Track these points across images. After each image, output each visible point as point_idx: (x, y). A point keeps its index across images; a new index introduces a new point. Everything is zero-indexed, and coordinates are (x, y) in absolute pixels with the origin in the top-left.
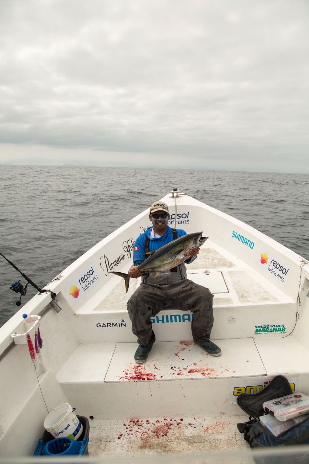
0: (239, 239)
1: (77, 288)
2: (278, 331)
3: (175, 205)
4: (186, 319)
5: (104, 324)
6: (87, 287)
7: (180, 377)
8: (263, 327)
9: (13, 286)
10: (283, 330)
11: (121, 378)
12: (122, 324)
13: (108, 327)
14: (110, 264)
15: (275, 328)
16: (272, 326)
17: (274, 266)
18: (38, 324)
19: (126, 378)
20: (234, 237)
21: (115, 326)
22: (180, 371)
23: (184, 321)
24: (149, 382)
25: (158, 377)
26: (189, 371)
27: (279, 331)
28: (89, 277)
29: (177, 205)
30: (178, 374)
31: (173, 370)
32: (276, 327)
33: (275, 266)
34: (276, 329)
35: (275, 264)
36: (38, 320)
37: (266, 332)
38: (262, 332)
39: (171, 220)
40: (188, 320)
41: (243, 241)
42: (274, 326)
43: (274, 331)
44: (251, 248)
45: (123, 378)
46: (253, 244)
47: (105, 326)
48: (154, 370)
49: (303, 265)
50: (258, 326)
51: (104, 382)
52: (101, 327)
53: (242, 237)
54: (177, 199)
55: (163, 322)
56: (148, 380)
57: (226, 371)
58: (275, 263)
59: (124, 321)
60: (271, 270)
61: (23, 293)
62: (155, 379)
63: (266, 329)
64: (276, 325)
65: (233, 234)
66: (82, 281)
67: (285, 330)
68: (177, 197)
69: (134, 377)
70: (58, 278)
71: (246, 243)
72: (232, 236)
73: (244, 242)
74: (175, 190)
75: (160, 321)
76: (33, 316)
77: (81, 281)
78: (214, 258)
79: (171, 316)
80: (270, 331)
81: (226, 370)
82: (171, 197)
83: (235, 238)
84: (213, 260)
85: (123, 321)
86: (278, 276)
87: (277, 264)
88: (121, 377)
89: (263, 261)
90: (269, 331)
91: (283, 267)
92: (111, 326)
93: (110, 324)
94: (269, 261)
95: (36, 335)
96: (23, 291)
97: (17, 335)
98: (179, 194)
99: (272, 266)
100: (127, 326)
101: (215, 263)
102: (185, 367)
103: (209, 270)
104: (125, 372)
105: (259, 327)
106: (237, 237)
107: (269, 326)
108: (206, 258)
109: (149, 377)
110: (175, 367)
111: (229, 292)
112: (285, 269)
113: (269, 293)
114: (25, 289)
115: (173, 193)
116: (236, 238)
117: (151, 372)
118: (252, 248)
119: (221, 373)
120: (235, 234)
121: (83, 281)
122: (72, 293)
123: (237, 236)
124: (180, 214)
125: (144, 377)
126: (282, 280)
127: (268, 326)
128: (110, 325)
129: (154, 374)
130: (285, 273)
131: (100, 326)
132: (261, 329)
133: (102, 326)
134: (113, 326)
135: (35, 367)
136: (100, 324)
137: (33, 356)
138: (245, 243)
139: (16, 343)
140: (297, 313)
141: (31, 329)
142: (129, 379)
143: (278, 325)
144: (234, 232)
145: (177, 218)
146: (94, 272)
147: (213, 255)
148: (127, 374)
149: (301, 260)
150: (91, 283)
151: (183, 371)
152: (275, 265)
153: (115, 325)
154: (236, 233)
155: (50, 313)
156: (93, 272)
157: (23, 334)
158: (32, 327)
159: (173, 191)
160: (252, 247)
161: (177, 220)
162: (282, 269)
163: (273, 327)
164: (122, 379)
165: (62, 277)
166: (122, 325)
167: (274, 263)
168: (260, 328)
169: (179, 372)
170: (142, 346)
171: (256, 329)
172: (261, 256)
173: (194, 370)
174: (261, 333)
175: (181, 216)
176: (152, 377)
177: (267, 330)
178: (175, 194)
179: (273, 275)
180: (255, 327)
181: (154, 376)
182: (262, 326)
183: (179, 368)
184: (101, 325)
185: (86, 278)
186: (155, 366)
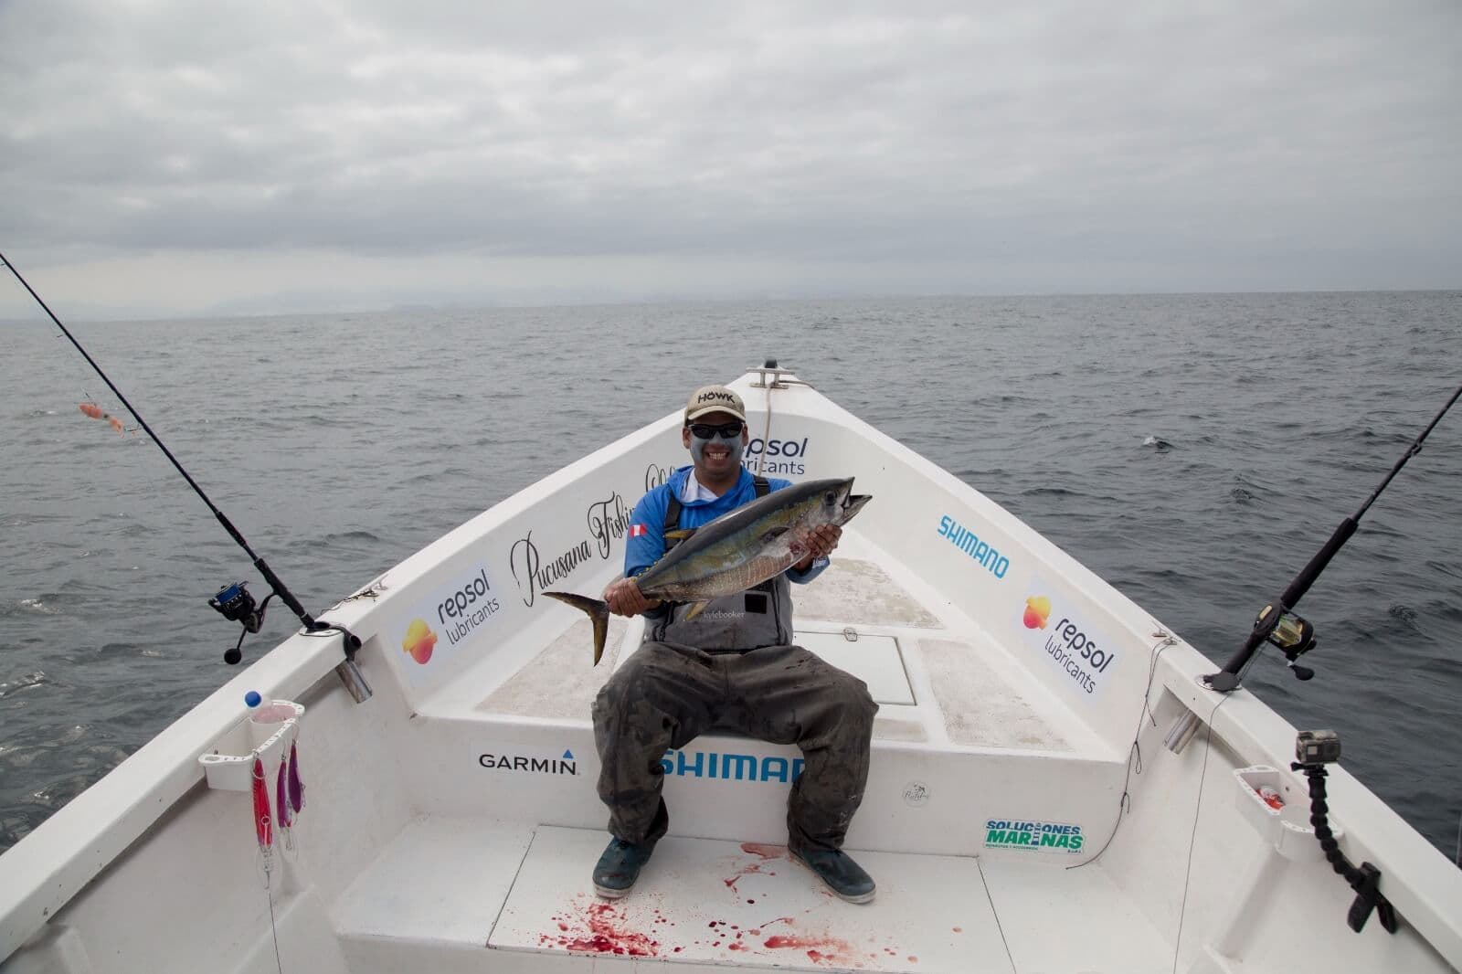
0: (962, 542)
1: (429, 632)
2: (1057, 845)
3: (766, 410)
4: (773, 774)
5: (504, 758)
6: (461, 632)
7: (736, 956)
8: (1012, 826)
9: (220, 596)
10: (1075, 844)
11: (543, 940)
12: (563, 764)
13: (516, 768)
14: (542, 567)
15: (1050, 834)
16: (1043, 825)
17: (1068, 640)
18: (295, 730)
19: (562, 943)
20: (944, 534)
21: (540, 768)
22: (739, 936)
23: (764, 778)
24: (634, 963)
25: (665, 950)
26: (766, 940)
27: (1061, 846)
28: (471, 601)
29: (774, 410)
30: (733, 947)
31: (717, 931)
32: (1054, 832)
33: (1071, 640)
34: (1054, 837)
35: (1071, 634)
36: (294, 716)
37: (1020, 842)
38: (1007, 841)
39: (747, 456)
40: (778, 778)
41: (972, 551)
42: (1047, 829)
43: (1047, 844)
44: (996, 573)
45: (552, 939)
46: (1003, 563)
47: (508, 766)
48: (655, 926)
49: (1162, 646)
50: (997, 822)
51: (488, 946)
52: (493, 765)
53: (970, 538)
54: (773, 391)
55: (699, 773)
56: (633, 956)
57: (888, 953)
58: (1070, 631)
59: (571, 757)
60: (1054, 652)
61: (253, 625)
62: (655, 954)
63: (1023, 834)
64: (1056, 827)
65: (943, 523)
66: (448, 611)
67: (1079, 845)
68: (774, 385)
69: (586, 941)
70: (371, 592)
71: (982, 558)
72: (939, 531)
73: (977, 554)
74: (771, 365)
75: (690, 768)
76: (277, 702)
77: (443, 610)
78: (874, 593)
79: (727, 758)
80: (1034, 843)
81: (886, 950)
82: (755, 386)
83: (948, 537)
84: (870, 598)
85: (568, 755)
86: (1074, 673)
87: (1077, 633)
88: (546, 937)
89: (1032, 621)
90: (1030, 841)
91: (1094, 646)
92: (525, 769)
93: (523, 762)
94: (1052, 621)
95: (283, 765)
96: (253, 617)
97: (222, 759)
98: (782, 377)
99: (1058, 639)
100: (579, 774)
101: (876, 607)
102: (757, 927)
103: (859, 628)
104: (557, 921)
105: (1001, 826)
106: (955, 537)
107: (1032, 825)
108: (850, 589)
109: (636, 946)
110: (724, 924)
111: (916, 704)
112: (1102, 654)
113: (1041, 722)
114: (261, 613)
115: (763, 374)
116: (951, 538)
117: (645, 930)
118: (1000, 576)
119: (870, 957)
120: (950, 525)
121: (452, 612)
122: (411, 645)
123: (954, 532)
124: (779, 442)
125: (621, 945)
126: (1087, 685)
127: (1027, 826)
128: (523, 765)
129: (652, 938)
130: (1101, 666)
131: (491, 764)
132: (1004, 833)
133: (497, 764)
134: (533, 770)
135: (268, 872)
136: (492, 757)
137: (264, 834)
138: (978, 558)
139: (211, 785)
140: (1125, 794)
141: (270, 744)
142: (569, 947)
143: (1061, 827)
144: (945, 518)
145: (768, 453)
146: (488, 588)
147: (872, 583)
148: (564, 929)
149: (1157, 631)
150: (477, 620)
151: (748, 940)
152: (1071, 637)
153: (540, 765)
154: (954, 524)
155: (335, 699)
156: (486, 586)
157: (239, 759)
158: (274, 739)
159: (762, 367)
160: (1000, 572)
161: (768, 458)
162: (1093, 651)
163: (1044, 829)
164: (548, 942)
165: (384, 589)
166: (564, 767)
167: (1066, 630)
168: (1003, 827)
169: (736, 941)
170: (622, 844)
171: (991, 832)
172: (1027, 605)
173: (785, 938)
174: (1003, 844)
175: (780, 447)
176: (646, 948)
177: (1024, 839)
178: (770, 378)
179: (1060, 666)
180: (989, 824)
181: (654, 944)
182: (1009, 824)
183: (735, 928)
184: (493, 762)
185: (462, 604)
186: (657, 912)
